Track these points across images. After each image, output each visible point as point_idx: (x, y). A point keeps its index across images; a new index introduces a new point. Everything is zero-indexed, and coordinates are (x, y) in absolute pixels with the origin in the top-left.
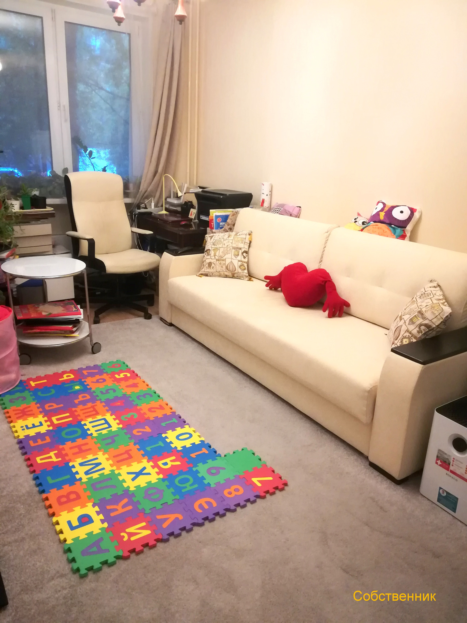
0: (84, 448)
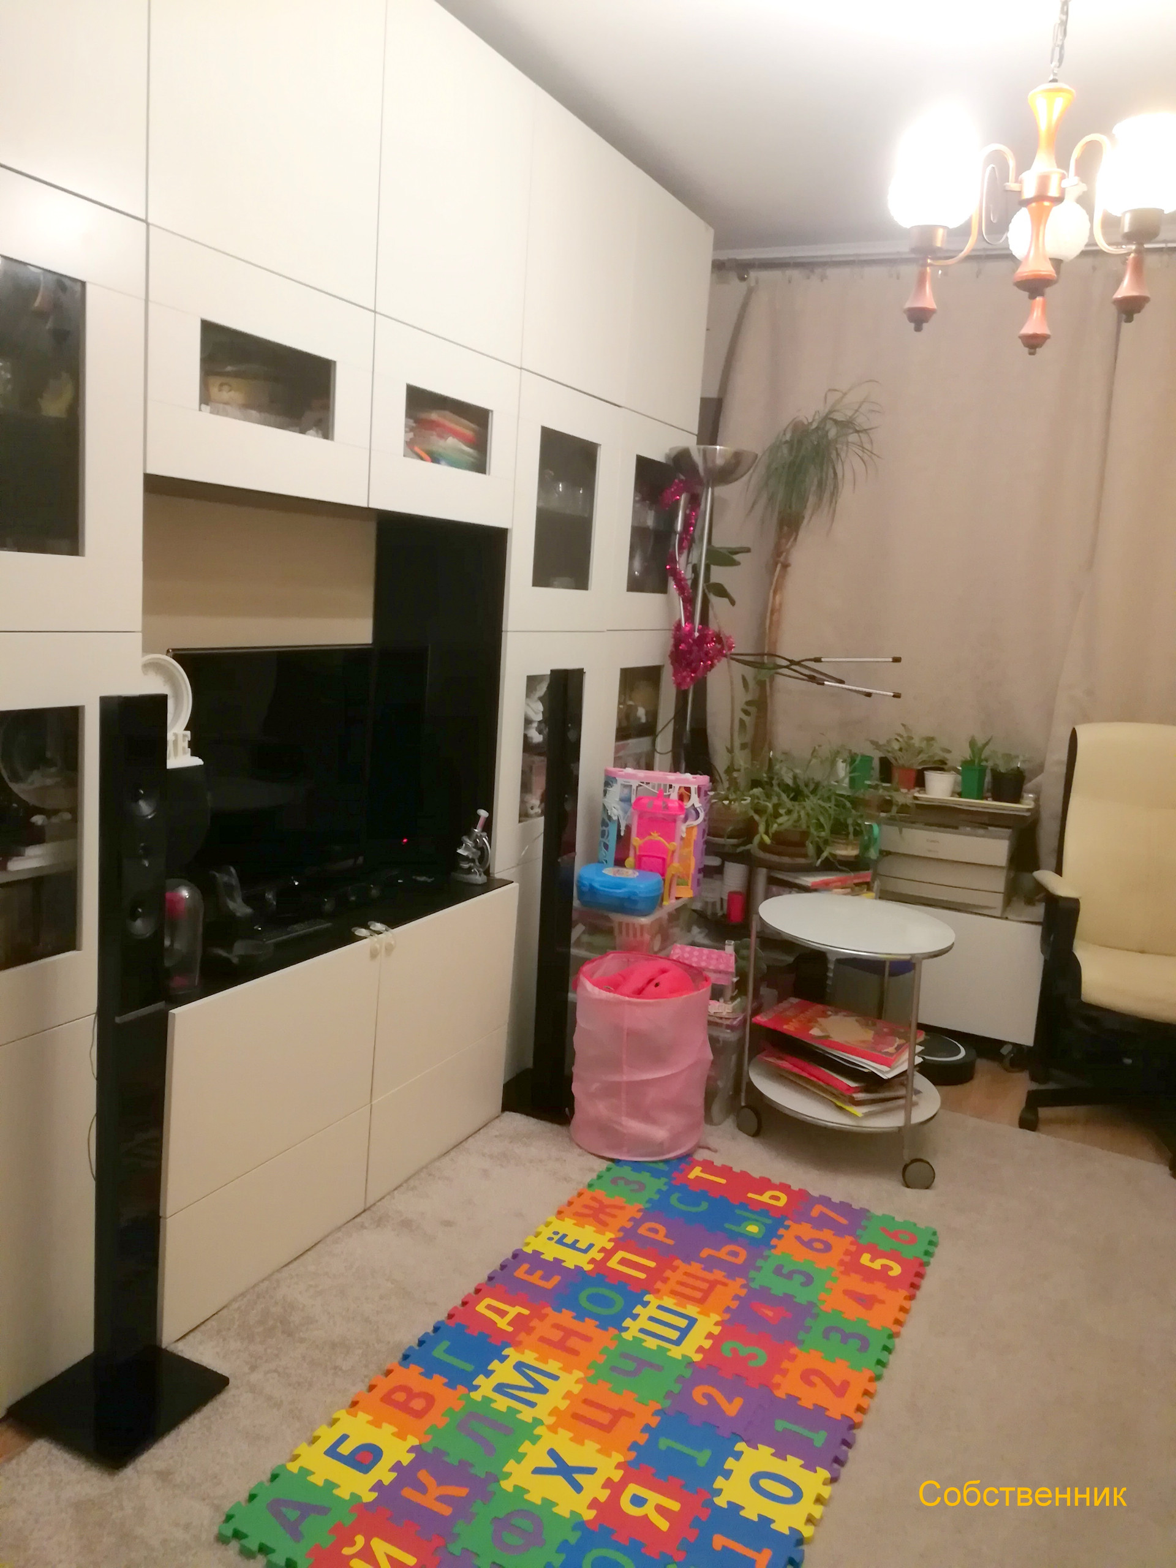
0: (573, 1342)
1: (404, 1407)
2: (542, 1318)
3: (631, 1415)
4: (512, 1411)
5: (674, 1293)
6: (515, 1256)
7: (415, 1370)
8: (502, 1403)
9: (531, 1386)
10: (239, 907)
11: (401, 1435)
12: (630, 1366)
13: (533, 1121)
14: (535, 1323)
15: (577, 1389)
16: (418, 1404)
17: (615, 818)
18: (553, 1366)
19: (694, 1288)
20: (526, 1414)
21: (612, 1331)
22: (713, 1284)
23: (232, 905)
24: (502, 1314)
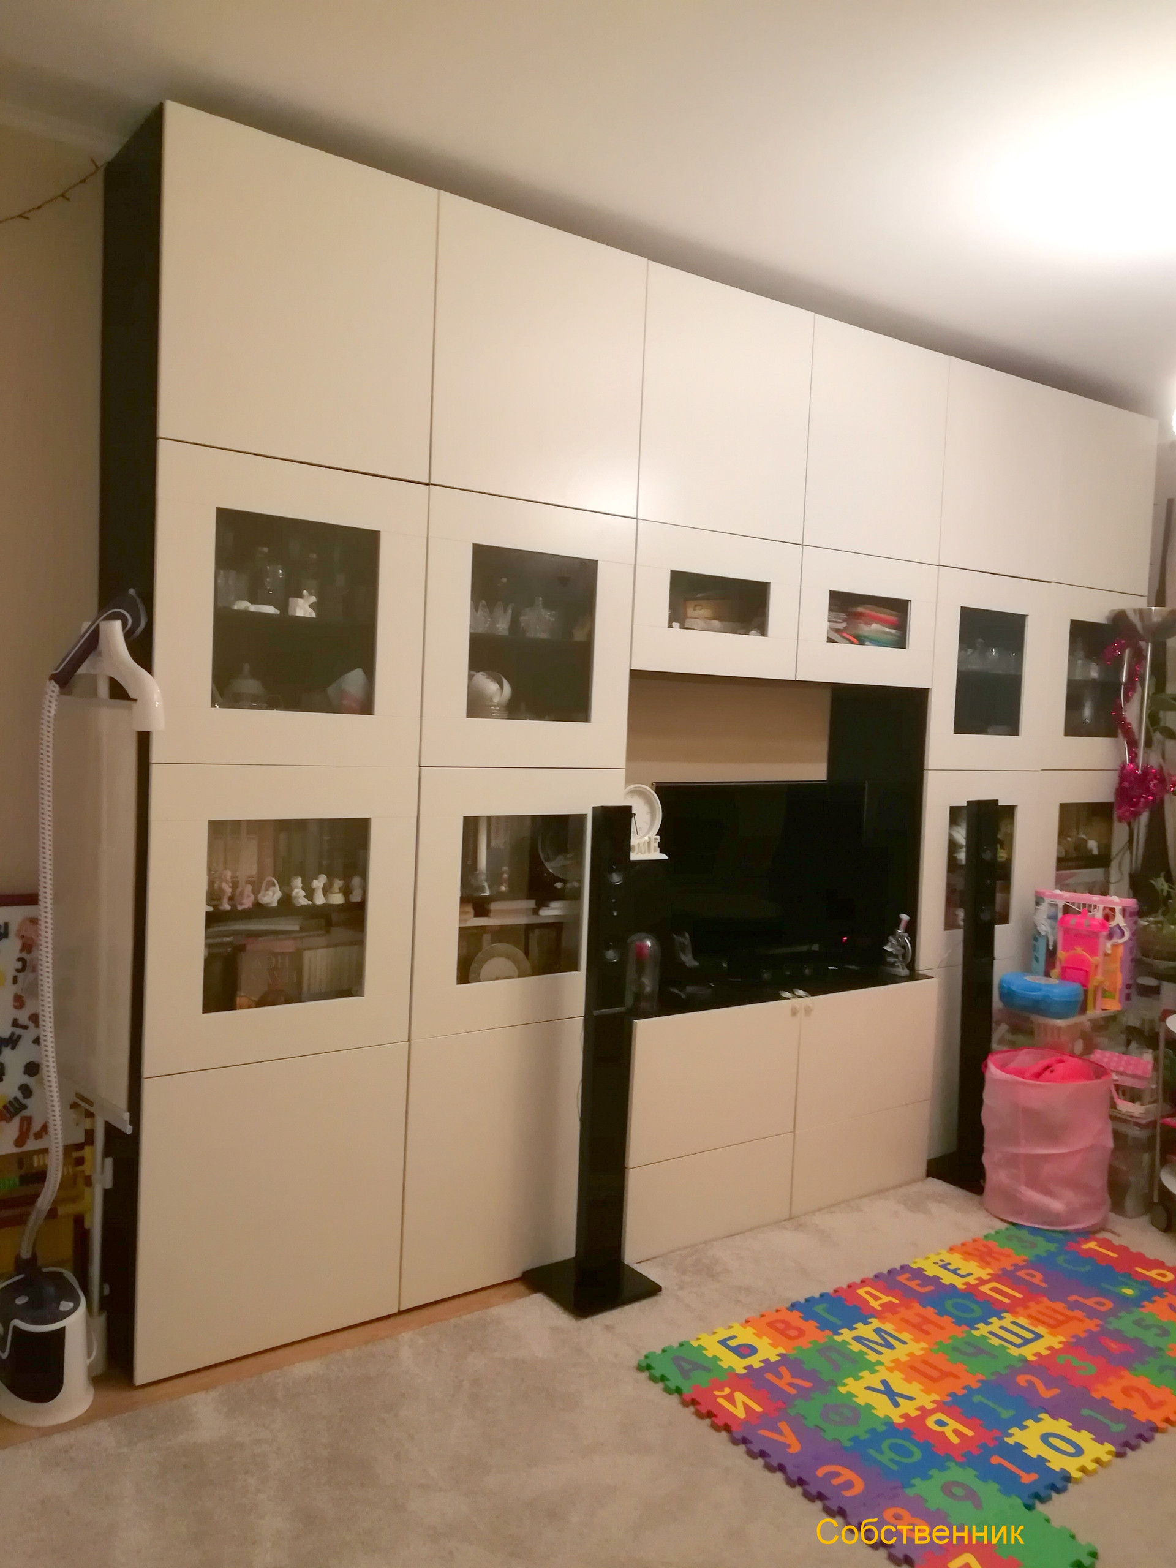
0: (928, 1327)
1: (783, 1333)
2: (908, 1307)
3: (957, 1377)
4: (862, 1352)
5: (1029, 1317)
6: (902, 1267)
7: (796, 1314)
8: (856, 1347)
9: (882, 1342)
10: (689, 960)
11: (774, 1345)
12: (970, 1350)
13: (952, 1187)
14: (902, 1309)
15: (919, 1353)
16: (793, 1333)
17: (1043, 933)
18: (905, 1336)
19: (1050, 1317)
20: (872, 1357)
21: (965, 1328)
22: (1069, 1319)
23: (683, 958)
24: (876, 1298)
